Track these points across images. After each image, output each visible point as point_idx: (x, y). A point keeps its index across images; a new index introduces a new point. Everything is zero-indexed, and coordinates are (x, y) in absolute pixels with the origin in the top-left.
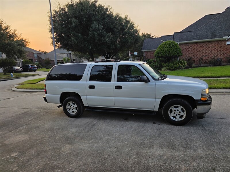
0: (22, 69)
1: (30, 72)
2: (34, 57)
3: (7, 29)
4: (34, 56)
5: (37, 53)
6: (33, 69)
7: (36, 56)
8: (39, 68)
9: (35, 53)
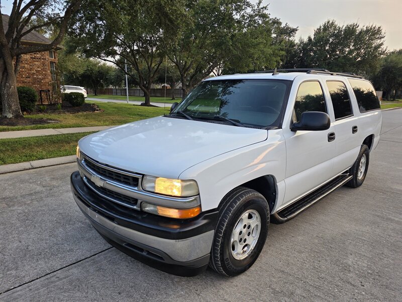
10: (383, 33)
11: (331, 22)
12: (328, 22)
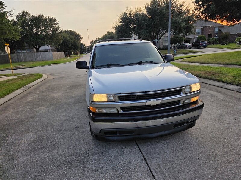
0: (191, 46)
1: (199, 48)
2: (214, 32)
3: (181, 6)
4: (214, 30)
5: (219, 27)
6: (202, 45)
7: (216, 30)
8: (215, 44)
9: (216, 27)
10: (57, 21)
11: (25, 12)
12: (24, 12)
